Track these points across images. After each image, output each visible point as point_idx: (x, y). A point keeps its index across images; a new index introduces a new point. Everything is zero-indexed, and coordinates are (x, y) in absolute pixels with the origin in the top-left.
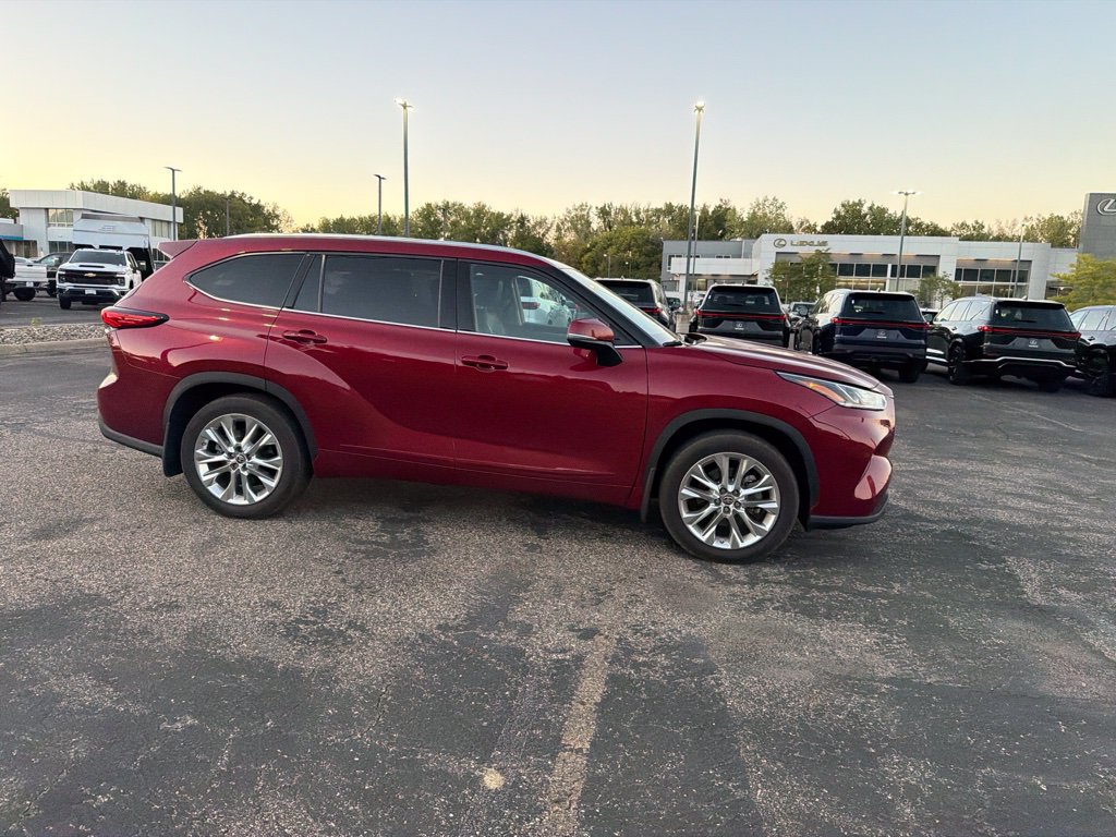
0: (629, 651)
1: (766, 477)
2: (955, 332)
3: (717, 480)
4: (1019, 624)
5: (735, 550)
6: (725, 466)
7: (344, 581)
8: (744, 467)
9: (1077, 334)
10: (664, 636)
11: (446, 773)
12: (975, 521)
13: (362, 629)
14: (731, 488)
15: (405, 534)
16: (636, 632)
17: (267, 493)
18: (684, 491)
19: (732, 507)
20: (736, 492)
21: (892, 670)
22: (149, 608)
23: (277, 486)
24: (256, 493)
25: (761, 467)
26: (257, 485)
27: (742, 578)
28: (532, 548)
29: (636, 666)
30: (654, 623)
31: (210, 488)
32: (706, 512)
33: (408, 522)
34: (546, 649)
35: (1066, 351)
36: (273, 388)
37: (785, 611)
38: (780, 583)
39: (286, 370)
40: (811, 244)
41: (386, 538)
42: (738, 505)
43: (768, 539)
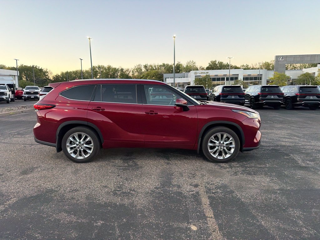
0: (210, 190)
1: (231, 138)
2: (251, 95)
3: (218, 140)
4: (302, 172)
5: (224, 159)
6: (220, 136)
7: (121, 178)
8: (225, 136)
9: (283, 94)
10: (216, 184)
11: (180, 227)
12: (278, 146)
13: (134, 190)
14: (222, 142)
15: (131, 163)
16: (208, 184)
17: (89, 155)
18: (209, 144)
19: (222, 147)
20: (223, 143)
21: (278, 187)
22: (70, 191)
23: (92, 152)
24: (86, 155)
25: (229, 136)
26: (85, 152)
27: (228, 167)
28: (168, 164)
29: (213, 193)
30: (212, 181)
31: (71, 155)
32: (215, 149)
33: (130, 159)
34: (187, 191)
35: (281, 98)
36: (90, 124)
37: (243, 174)
38: (238, 167)
39: (95, 119)
40: (204, 73)
41: (126, 164)
42: (224, 147)
43: (233, 155)
